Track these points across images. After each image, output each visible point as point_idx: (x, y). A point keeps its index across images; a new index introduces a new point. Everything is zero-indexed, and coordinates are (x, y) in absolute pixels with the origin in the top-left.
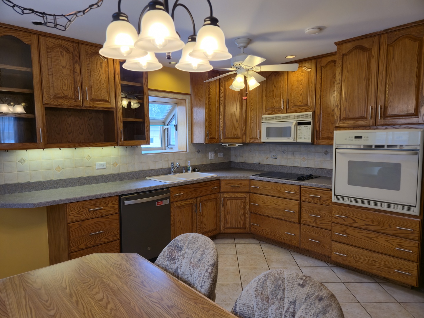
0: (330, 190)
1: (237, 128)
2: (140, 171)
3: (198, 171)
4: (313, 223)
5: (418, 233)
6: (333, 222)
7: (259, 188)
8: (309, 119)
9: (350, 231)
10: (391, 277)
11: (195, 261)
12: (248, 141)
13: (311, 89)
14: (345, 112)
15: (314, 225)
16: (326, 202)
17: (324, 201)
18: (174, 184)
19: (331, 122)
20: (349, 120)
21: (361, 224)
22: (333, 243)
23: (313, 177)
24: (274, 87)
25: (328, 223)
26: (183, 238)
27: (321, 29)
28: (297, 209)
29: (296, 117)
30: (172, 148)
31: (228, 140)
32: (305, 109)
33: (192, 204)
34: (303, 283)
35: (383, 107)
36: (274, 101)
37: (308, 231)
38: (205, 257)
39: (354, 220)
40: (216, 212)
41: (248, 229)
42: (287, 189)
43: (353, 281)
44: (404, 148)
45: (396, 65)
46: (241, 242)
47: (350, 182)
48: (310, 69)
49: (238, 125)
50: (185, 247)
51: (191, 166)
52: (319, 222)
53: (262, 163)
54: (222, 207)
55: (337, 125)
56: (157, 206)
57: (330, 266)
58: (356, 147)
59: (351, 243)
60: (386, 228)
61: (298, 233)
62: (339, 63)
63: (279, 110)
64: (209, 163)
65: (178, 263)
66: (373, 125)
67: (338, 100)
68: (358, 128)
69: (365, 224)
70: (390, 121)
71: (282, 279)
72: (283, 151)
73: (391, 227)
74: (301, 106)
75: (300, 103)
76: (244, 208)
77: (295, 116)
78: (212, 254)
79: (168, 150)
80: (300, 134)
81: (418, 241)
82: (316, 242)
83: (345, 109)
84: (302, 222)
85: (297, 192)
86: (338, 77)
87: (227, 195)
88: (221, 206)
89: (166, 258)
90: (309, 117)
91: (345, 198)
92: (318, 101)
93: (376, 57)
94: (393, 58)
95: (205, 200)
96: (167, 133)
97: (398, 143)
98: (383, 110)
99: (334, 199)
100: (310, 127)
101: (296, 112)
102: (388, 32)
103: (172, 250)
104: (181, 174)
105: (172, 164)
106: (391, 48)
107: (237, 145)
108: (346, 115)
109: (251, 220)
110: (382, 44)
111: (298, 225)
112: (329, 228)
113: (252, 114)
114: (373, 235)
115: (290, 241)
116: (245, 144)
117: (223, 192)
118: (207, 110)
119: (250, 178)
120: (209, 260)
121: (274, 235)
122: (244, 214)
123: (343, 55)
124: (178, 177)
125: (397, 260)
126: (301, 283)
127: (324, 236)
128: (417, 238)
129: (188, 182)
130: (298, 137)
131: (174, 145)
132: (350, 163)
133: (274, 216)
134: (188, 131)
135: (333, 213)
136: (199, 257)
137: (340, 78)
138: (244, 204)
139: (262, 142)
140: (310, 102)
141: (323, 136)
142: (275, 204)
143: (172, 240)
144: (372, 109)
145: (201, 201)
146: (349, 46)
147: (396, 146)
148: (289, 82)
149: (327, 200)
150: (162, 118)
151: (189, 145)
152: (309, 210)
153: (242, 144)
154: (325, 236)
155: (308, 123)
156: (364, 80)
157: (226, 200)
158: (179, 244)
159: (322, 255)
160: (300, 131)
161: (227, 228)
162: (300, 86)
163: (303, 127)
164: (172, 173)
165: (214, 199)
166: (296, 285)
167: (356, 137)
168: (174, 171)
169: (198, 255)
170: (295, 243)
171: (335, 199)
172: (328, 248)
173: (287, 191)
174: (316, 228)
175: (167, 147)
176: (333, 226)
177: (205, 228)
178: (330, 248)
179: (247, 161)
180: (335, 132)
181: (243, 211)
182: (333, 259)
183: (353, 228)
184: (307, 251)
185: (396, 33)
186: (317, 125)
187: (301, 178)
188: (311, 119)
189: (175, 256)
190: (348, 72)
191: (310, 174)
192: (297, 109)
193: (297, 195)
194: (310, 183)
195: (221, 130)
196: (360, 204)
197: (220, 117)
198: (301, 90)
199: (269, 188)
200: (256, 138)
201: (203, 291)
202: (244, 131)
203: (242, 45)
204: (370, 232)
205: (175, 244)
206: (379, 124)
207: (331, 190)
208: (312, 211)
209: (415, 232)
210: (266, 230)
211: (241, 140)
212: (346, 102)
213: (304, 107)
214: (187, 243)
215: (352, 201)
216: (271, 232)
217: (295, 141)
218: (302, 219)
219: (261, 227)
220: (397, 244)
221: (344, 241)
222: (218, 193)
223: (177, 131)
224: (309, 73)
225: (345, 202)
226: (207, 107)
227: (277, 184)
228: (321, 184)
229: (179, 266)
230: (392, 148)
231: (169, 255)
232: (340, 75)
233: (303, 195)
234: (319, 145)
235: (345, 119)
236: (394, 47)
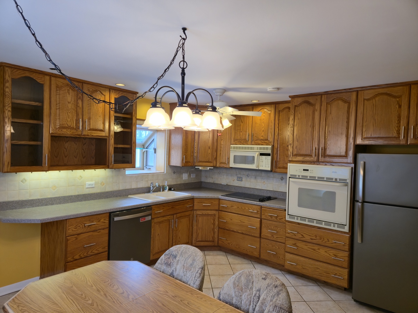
0: (284, 210)
1: (209, 153)
2: (123, 190)
3: (174, 190)
4: (271, 237)
5: (348, 245)
6: (286, 237)
7: (227, 206)
8: (269, 151)
9: (300, 244)
10: (329, 281)
11: (188, 266)
12: (218, 166)
13: (271, 128)
14: (296, 149)
15: (272, 239)
17: (280, 219)
18: (156, 202)
19: (287, 156)
20: (299, 156)
21: (307, 238)
22: (287, 254)
23: (272, 199)
24: (241, 122)
25: (282, 238)
26: (176, 248)
27: (278, 89)
28: (258, 225)
29: (259, 148)
30: (150, 169)
31: (201, 164)
32: (266, 143)
33: (169, 220)
34: (265, 277)
35: (323, 149)
36: (241, 134)
37: (267, 244)
38: (196, 262)
39: (302, 235)
40: (189, 227)
41: (217, 242)
42: (250, 209)
43: (301, 285)
44: (338, 181)
45: (332, 119)
46: (209, 254)
47: (300, 205)
48: (270, 112)
49: (210, 151)
50: (179, 255)
51: (168, 185)
52: (275, 236)
53: (229, 184)
54: (195, 223)
55: (290, 159)
56: (141, 221)
57: (283, 273)
58: (304, 178)
59: (300, 254)
60: (326, 242)
61: (258, 246)
62: (292, 110)
63: (245, 142)
64: (183, 183)
65: (174, 267)
66: (316, 162)
67: (291, 140)
68: (306, 163)
69: (310, 238)
70: (328, 159)
71: (251, 275)
72: (247, 175)
73: (329, 241)
74: (263, 140)
75: (262, 138)
76: (214, 224)
77: (258, 148)
78: (201, 260)
79: (145, 171)
80: (262, 163)
81: (348, 252)
82: (273, 253)
83: (296, 147)
84: (262, 236)
85: (258, 211)
86: (291, 122)
87: (199, 212)
88: (194, 222)
89: (163, 264)
90: (269, 150)
91: (296, 217)
92: (276, 138)
93: (319, 111)
94: (331, 113)
95: (181, 217)
96: (146, 155)
97: (334, 176)
98: (323, 150)
99: (287, 218)
100: (269, 158)
101: (259, 145)
102: (326, 93)
103: (168, 258)
104: (159, 193)
105: (152, 184)
106: (329, 106)
107: (208, 168)
108: (297, 152)
109: (219, 235)
110: (323, 101)
111: (258, 239)
112: (283, 241)
113: (222, 143)
114: (316, 247)
115: (252, 252)
116: (215, 167)
117: (196, 210)
118: (184, 137)
119: (220, 198)
120: (199, 264)
121: (239, 247)
122: (213, 229)
123: (295, 106)
124: (157, 195)
125: (333, 267)
126: (264, 277)
127: (279, 248)
128: (347, 250)
129: (167, 201)
130: (260, 165)
131: (153, 166)
132: (300, 189)
133: (239, 231)
134: (166, 154)
135: (287, 229)
136: (191, 262)
137: (293, 123)
138: (214, 220)
139: (230, 167)
140: (271, 139)
141: (280, 166)
142: (240, 221)
143: (168, 250)
144: (315, 149)
145: (177, 217)
146: (300, 100)
147: (332, 179)
148: (253, 120)
149: (282, 218)
150: (142, 142)
151: (166, 167)
152: (268, 226)
153: (213, 168)
154: (280, 248)
155: (269, 155)
156: (310, 127)
157: (198, 217)
158: (174, 253)
159: (278, 264)
160: (262, 160)
161: (198, 241)
162: (262, 124)
163: (264, 157)
164: (151, 192)
165: (188, 215)
166: (260, 279)
167: (304, 170)
168: (153, 190)
169: (190, 261)
170: (256, 254)
171: (288, 218)
172: (282, 259)
173: (250, 210)
174: (273, 242)
175: (145, 168)
176: (286, 240)
177: (179, 242)
178: (284, 258)
179: (216, 182)
180: (289, 164)
181: (212, 226)
182: (286, 267)
183: (301, 242)
184: (266, 261)
185: (333, 95)
186: (275, 156)
187: (263, 199)
188: (271, 151)
189: (171, 263)
190: (298, 119)
191: (269, 196)
192: (260, 142)
193: (258, 213)
194: (269, 204)
195: (195, 155)
196: (307, 223)
197: (194, 144)
198: (263, 127)
199: (235, 207)
200: (225, 163)
201: (195, 286)
202: (215, 157)
203: (218, 94)
204: (314, 245)
205: (170, 253)
206: (320, 161)
207: (285, 210)
208: (270, 227)
209: (346, 245)
210: (232, 243)
211: (212, 164)
212: (297, 142)
213: (265, 141)
214: (180, 252)
215: (301, 220)
216: (237, 245)
217: (258, 168)
218: (262, 234)
219: (228, 241)
220: (333, 255)
221: (295, 253)
222: (192, 210)
223: (155, 154)
224: (270, 114)
225: (295, 220)
226: (185, 135)
227: (242, 204)
228: (277, 205)
229: (174, 270)
230: (329, 180)
231: (165, 262)
232: (293, 121)
233: (263, 214)
234: (276, 172)
235: (296, 155)
236: (331, 105)
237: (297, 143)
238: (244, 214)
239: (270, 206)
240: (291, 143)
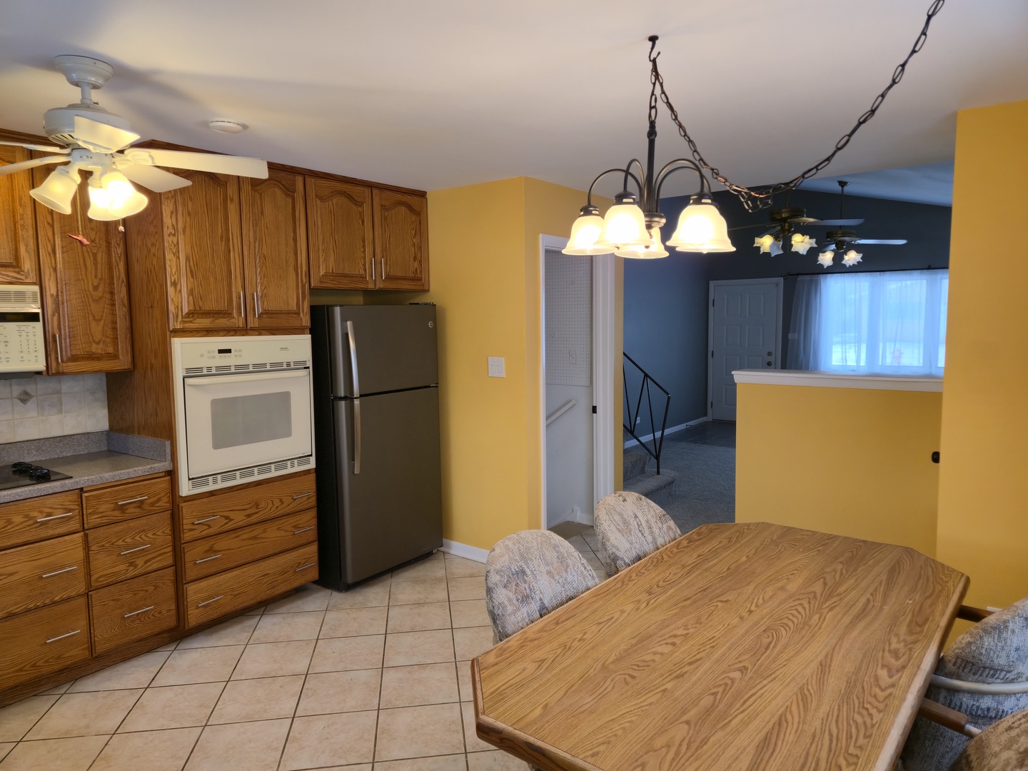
4: (127, 570)
8: (30, 306)
16: (156, 505)
17: (152, 504)
19: (94, 317)
20: (201, 316)
21: (239, 518)
25: (164, 553)
28: (80, 554)
32: (7, 275)
37: (113, 600)
39: (227, 518)
45: (267, 227)
55: (178, 327)
57: (171, 649)
60: (277, 507)
65: (537, 593)
69: (246, 516)
73: (282, 503)
80: (2, 349)
82: (138, 614)
84: (94, 585)
91: (210, 478)
94: (262, 213)
97: (284, 357)
99: (188, 490)
103: (516, 586)
106: (257, 195)
111: (83, 600)
114: (258, 531)
115: (59, 657)
127: (156, 587)
132: (215, 403)
140: (24, 259)
141: (74, 353)
147: (281, 364)
152: (113, 544)
154: (161, 585)
155: (33, 317)
163: (11, 326)
167: (221, 351)
170: (77, 653)
171: (192, 488)
172: (169, 611)
174: (136, 580)
178: (172, 608)
180: (176, 340)
182: (194, 622)
194: (111, 474)
207: (173, 472)
208: (120, 543)
213: (2, 270)
215: (223, 480)
218: (94, 577)
225: (211, 487)
228: (141, 468)
230: (276, 367)
233: (89, 511)
235: (193, 313)
239: (117, 478)
240: (175, 281)
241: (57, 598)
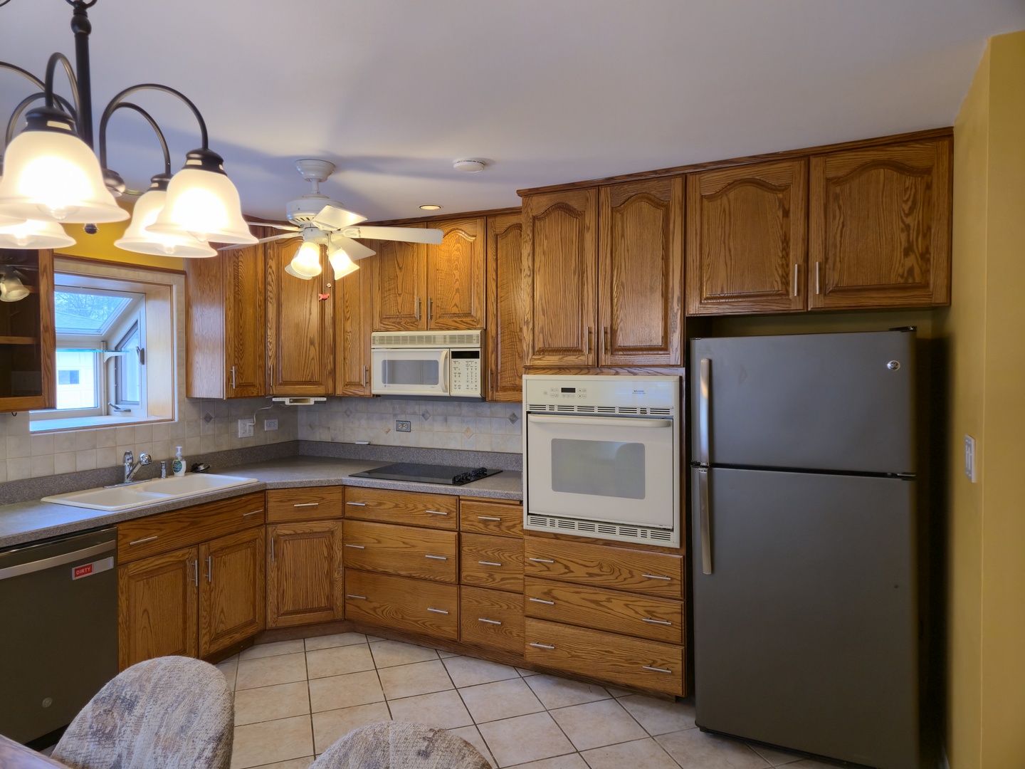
0: (518, 503)
1: (313, 359)
2: (22, 481)
3: (206, 471)
4: (488, 580)
5: (680, 583)
6: (525, 576)
7: (366, 505)
8: (475, 346)
9: (562, 592)
11: (170, 734)
12: (339, 392)
13: (477, 281)
14: (541, 335)
15: (489, 584)
16: (512, 530)
17: (509, 528)
18: (130, 513)
19: (519, 354)
20: (550, 354)
21: (579, 573)
22: (529, 622)
23: (488, 473)
24: (397, 268)
25: (517, 579)
26: (138, 674)
27: (484, 163)
28: (452, 550)
29: (448, 340)
30: (129, 411)
31: (288, 389)
32: (467, 323)
33: (184, 562)
34: (427, 747)
35: (609, 331)
36: (400, 300)
37: (477, 601)
38: (198, 718)
39: (566, 567)
40: (255, 574)
41: (340, 609)
42: (430, 506)
43: (567, 703)
44: (648, 411)
45: (628, 250)
46: (319, 647)
47: (557, 486)
48: (474, 238)
49: (313, 352)
50: (145, 697)
51: (185, 458)
52: (498, 577)
53: (375, 442)
54: (271, 559)
55: (528, 363)
56: (74, 578)
57: (523, 675)
58: (565, 411)
59: (563, 619)
60: (625, 579)
61: (454, 608)
62: (527, 231)
63: (410, 322)
64: (239, 446)
65: (123, 744)
66: (593, 367)
67: (527, 310)
68: (568, 371)
69: (587, 573)
70: (623, 358)
71: (383, 745)
72: (423, 415)
73: (632, 576)
74: (459, 317)
75: (455, 310)
76: (330, 559)
77: (445, 337)
78: (217, 708)
79: (116, 418)
80: (457, 378)
81: (681, 600)
82: (494, 624)
83: (542, 331)
84: (464, 581)
85: (451, 511)
86: (526, 263)
87: (284, 530)
88: (269, 560)
89: (86, 735)
90: (475, 341)
91: (548, 519)
92: (492, 308)
93: (594, 229)
94: (623, 236)
95: (222, 549)
96: (116, 371)
97: (639, 402)
98: (609, 336)
99: (527, 524)
100: (477, 363)
101: (448, 329)
102: (611, 182)
103: (105, 711)
104: (155, 482)
105: (128, 457)
106: (619, 216)
107: (312, 401)
108: (544, 342)
109: (347, 587)
110: (603, 205)
111: (454, 589)
112: (520, 588)
113: (348, 328)
114: (602, 596)
115: (438, 627)
116: (332, 397)
117: (273, 523)
118: (231, 313)
119: (344, 484)
120: (209, 723)
121: (403, 618)
122: (329, 574)
123: (534, 218)
124: (146, 489)
125: (646, 645)
126: (423, 748)
127: (509, 608)
128: (678, 594)
129: (173, 504)
130: (453, 384)
131: (136, 403)
132: (554, 442)
133: (403, 573)
134: (178, 365)
135: (526, 554)
136: (182, 720)
137: (530, 265)
138: (330, 548)
139: (373, 395)
140: (478, 312)
141: (504, 384)
142: (404, 543)
143: (108, 684)
144: (590, 333)
145: (211, 550)
146: (545, 201)
147: (634, 409)
148: (430, 261)
149: (514, 526)
150: (99, 330)
151: (179, 402)
152: (479, 551)
153: (325, 399)
154: (513, 607)
155: (474, 355)
156: (575, 274)
157: (282, 542)
158: (128, 693)
159: (508, 652)
160: (457, 371)
161: (284, 614)
162: (455, 272)
163: (463, 361)
164: (127, 480)
165: (249, 542)
166: (412, 755)
167: (564, 390)
168: (132, 475)
169: (179, 716)
170: (449, 631)
171: (529, 522)
172: (518, 636)
173: (429, 509)
174: (493, 592)
175: (112, 409)
176: (526, 583)
177: (222, 622)
178: (521, 634)
179: (341, 439)
180: (524, 377)
181: (326, 565)
182: (529, 658)
183: (564, 585)
184: (475, 645)
185: (626, 186)
186: (492, 358)
187: (462, 478)
188: (479, 345)
189: (115, 727)
190: (544, 253)
191: (481, 466)
192: (450, 322)
193: (452, 518)
194: (478, 489)
195: (270, 363)
196: (576, 532)
197: (266, 332)
198: (457, 280)
199: (389, 505)
200: (359, 384)
202: (329, 368)
203: (313, 175)
204: (598, 590)
205: (115, 694)
206: (604, 364)
207: (521, 502)
208: (483, 553)
209: (675, 582)
210: (383, 608)
211: (321, 390)
212: (544, 315)
213: (463, 319)
214: (149, 687)
215: (561, 525)
216: (396, 612)
217: (447, 394)
218: (464, 574)
219: (371, 602)
220: (645, 611)
221: (550, 616)
222: (262, 525)
223: (144, 366)
224: (472, 245)
225: (547, 529)
226: (232, 306)
227: (408, 494)
228: (500, 491)
229: (125, 754)
230: (627, 413)
231: (95, 727)
232: (530, 258)
233: (464, 517)
234: (496, 401)
235: (543, 351)
236: (622, 215)
237: (542, 317)
238: (414, 523)
239: (481, 495)
240: (528, 320)
241: (437, 578)
